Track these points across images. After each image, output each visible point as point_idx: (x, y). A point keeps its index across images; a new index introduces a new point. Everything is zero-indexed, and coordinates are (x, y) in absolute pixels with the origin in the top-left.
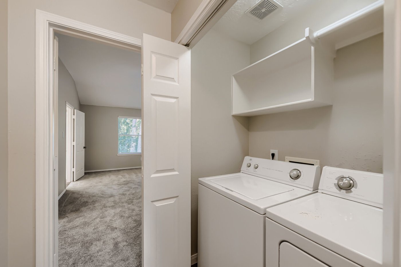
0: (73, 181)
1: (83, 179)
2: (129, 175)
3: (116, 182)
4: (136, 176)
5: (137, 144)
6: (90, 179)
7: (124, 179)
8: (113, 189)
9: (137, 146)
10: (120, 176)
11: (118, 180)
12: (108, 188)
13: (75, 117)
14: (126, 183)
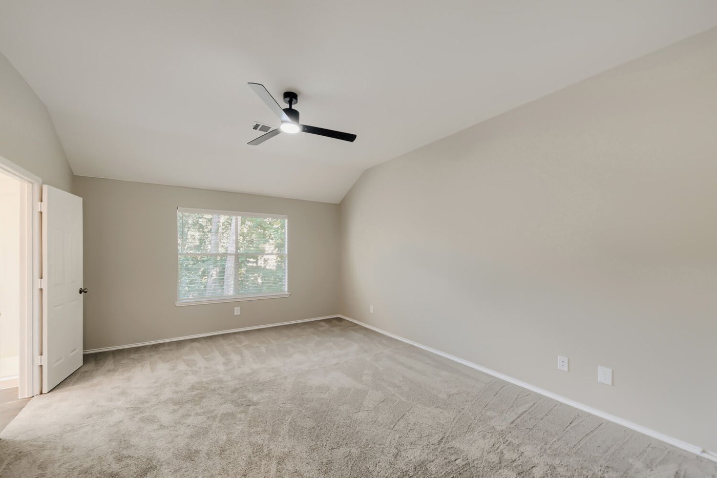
0: (41, 393)
1: (73, 385)
2: (206, 359)
3: (167, 393)
4: (224, 364)
5: (224, 269)
6: (95, 381)
7: (192, 379)
8: (156, 426)
9: (224, 272)
10: (182, 367)
11: (176, 384)
12: (143, 420)
13: (44, 207)
14: (199, 394)
